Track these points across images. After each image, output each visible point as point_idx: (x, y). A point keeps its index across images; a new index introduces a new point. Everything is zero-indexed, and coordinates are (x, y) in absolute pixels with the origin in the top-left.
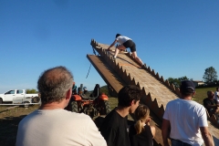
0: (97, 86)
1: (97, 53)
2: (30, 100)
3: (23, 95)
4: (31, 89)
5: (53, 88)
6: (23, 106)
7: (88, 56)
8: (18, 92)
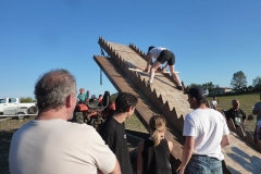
0: (107, 93)
1: (106, 54)
2: (25, 111)
3: (17, 105)
4: (26, 97)
5: (49, 92)
6: (17, 118)
7: (95, 58)
8: (10, 101)
